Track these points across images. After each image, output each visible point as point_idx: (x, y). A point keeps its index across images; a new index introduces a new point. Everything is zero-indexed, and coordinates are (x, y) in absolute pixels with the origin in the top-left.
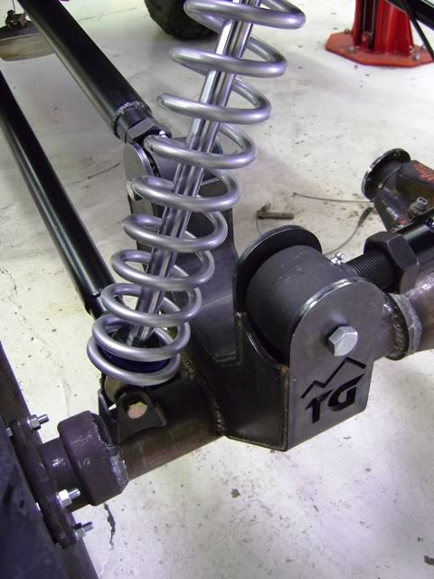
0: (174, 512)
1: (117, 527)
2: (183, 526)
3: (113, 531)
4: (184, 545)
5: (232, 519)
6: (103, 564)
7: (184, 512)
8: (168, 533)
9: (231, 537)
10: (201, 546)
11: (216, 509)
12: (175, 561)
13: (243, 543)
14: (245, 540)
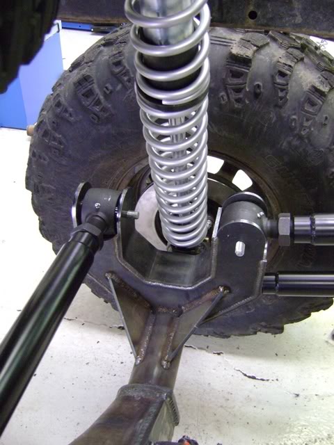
0: (234, 407)
1: (246, 378)
2: (222, 406)
3: (245, 375)
4: (210, 399)
5: (205, 432)
6: (229, 361)
7: (230, 413)
8: (224, 397)
9: (196, 424)
10: (203, 407)
11: (219, 429)
12: (205, 390)
13: (186, 426)
14: (187, 429)
